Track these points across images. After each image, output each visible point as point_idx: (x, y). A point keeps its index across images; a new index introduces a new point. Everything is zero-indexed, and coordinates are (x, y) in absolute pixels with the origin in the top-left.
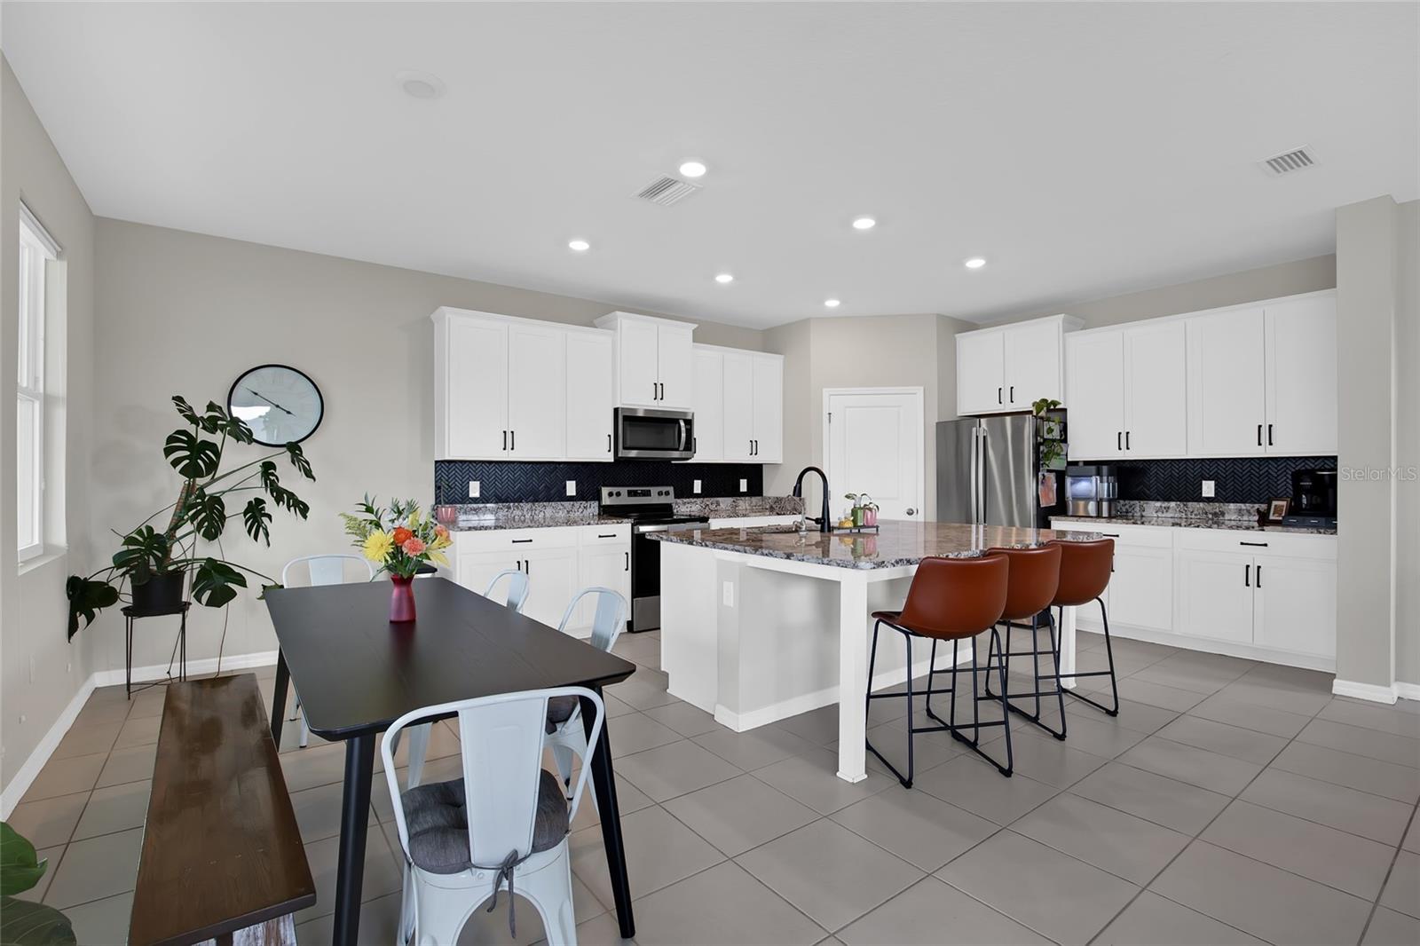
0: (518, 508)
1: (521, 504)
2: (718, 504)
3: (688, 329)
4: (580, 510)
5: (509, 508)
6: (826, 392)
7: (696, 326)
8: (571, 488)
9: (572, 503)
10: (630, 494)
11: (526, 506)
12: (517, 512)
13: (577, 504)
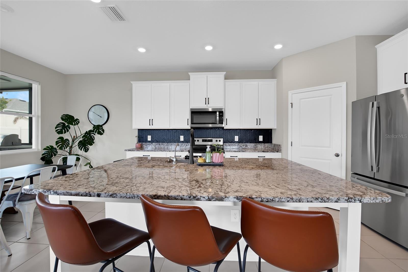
0: (162, 145)
1: (164, 143)
2: (246, 146)
3: (222, 75)
4: (185, 146)
5: (160, 144)
6: (290, 93)
7: (225, 73)
8: (182, 138)
9: (181, 143)
10: (203, 141)
11: (165, 144)
12: (162, 146)
13: (184, 144)
